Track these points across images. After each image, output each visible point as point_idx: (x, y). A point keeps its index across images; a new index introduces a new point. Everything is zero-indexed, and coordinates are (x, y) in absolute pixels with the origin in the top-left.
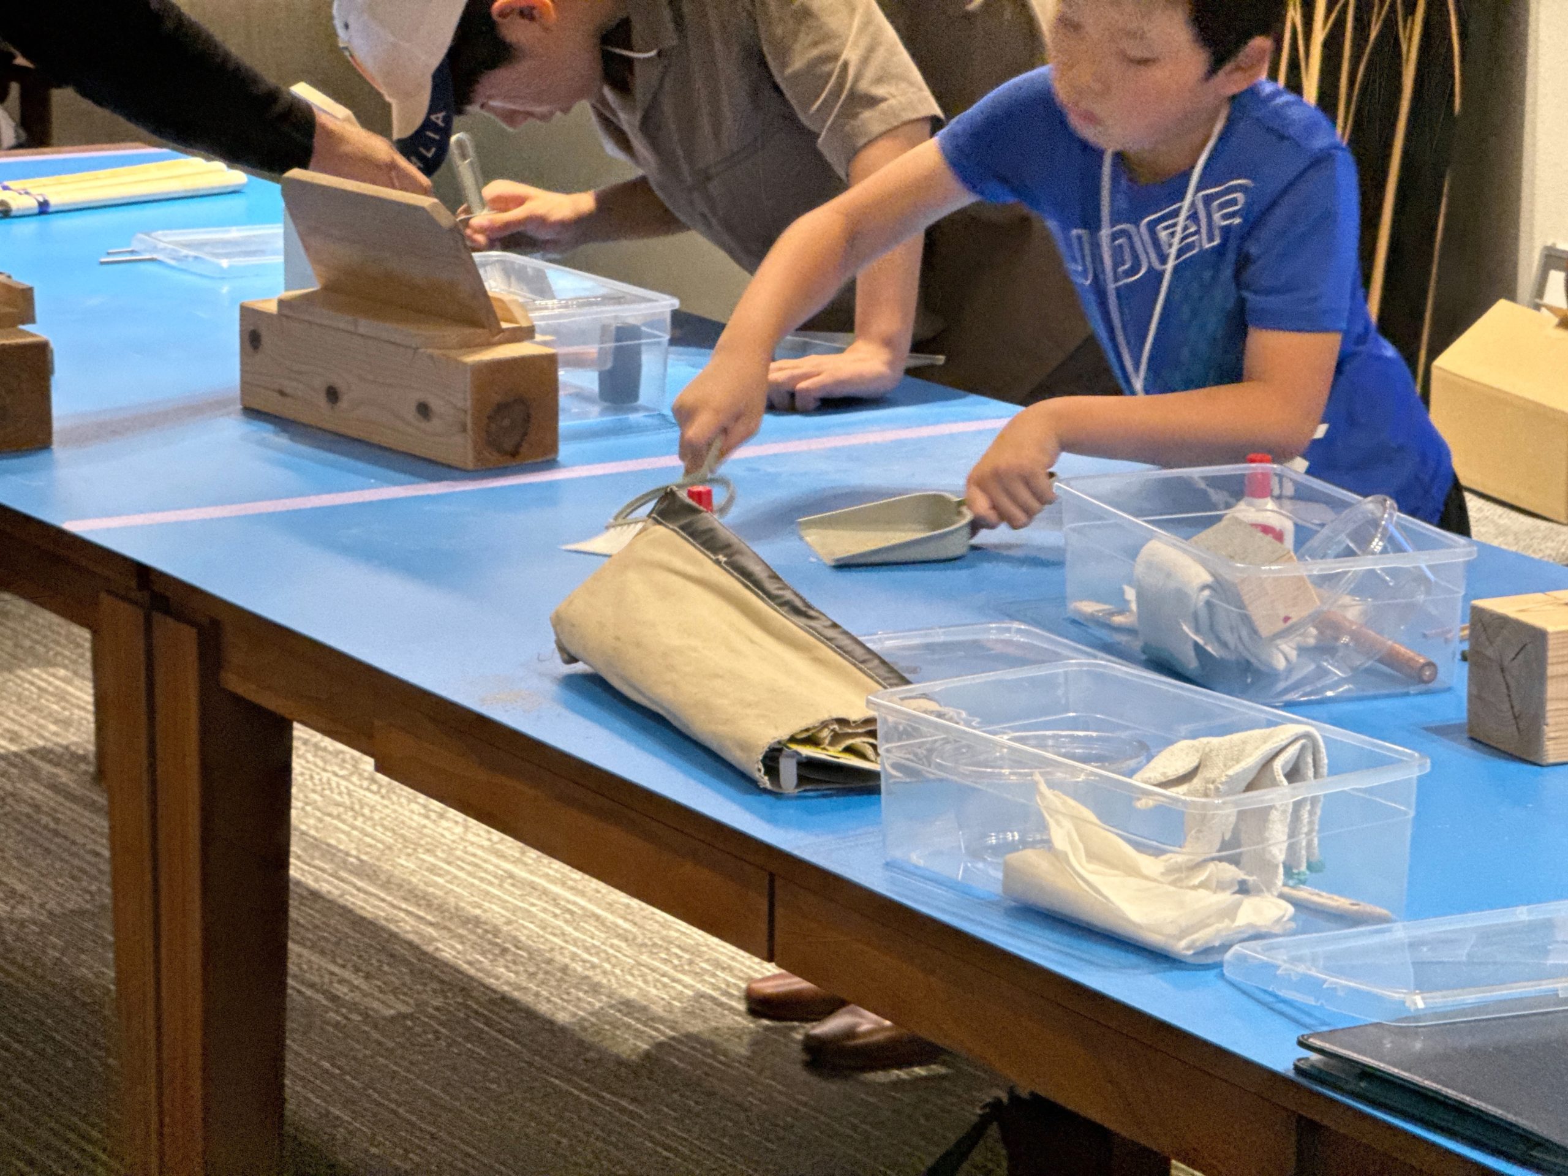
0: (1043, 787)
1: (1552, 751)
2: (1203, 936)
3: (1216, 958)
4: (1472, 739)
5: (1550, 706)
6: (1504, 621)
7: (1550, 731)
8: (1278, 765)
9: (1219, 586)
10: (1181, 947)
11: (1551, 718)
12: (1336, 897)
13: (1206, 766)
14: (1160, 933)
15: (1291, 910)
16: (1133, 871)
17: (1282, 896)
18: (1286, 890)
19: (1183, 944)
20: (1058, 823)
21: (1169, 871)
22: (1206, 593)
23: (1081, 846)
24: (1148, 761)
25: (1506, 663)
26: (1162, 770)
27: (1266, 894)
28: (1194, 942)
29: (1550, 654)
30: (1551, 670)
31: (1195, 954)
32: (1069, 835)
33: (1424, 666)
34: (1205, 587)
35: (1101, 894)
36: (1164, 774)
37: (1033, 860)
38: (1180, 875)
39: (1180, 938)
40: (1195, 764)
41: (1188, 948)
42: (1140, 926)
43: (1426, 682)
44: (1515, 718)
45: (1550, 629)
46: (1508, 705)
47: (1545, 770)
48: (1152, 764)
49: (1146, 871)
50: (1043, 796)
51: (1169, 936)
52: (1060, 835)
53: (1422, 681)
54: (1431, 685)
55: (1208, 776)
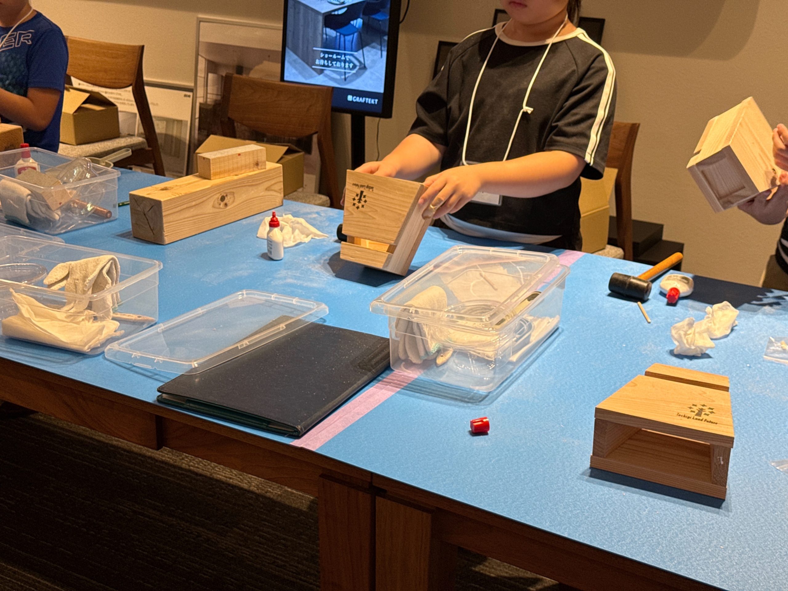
0: (14, 293)
1: (167, 240)
2: (92, 344)
3: (100, 351)
4: (135, 237)
5: (165, 225)
6: (143, 198)
7: (165, 234)
8: (104, 271)
9: (34, 194)
10: (86, 349)
11: (165, 229)
12: (131, 315)
13: (72, 274)
14: (77, 345)
15: (118, 323)
16: (54, 318)
17: (114, 319)
18: (115, 316)
19: (86, 348)
20: (23, 306)
21: (67, 317)
22: (29, 197)
23: (32, 313)
24: (48, 274)
25: (146, 213)
26: (55, 277)
27: (108, 319)
28: (90, 346)
29: (163, 208)
30: (164, 214)
31: (91, 350)
32: (27, 309)
33: (107, 213)
34: (29, 195)
35: (48, 333)
36: (56, 279)
37: (14, 321)
38: (72, 317)
39: (85, 346)
40: (67, 273)
41: (88, 349)
42: (67, 343)
43: (109, 218)
44: (152, 230)
45: (162, 200)
46: (148, 226)
47: (166, 246)
48: (50, 275)
49: (59, 318)
50: (15, 297)
51: (80, 345)
52: (25, 310)
53: (107, 217)
54: (112, 219)
55: (74, 277)
